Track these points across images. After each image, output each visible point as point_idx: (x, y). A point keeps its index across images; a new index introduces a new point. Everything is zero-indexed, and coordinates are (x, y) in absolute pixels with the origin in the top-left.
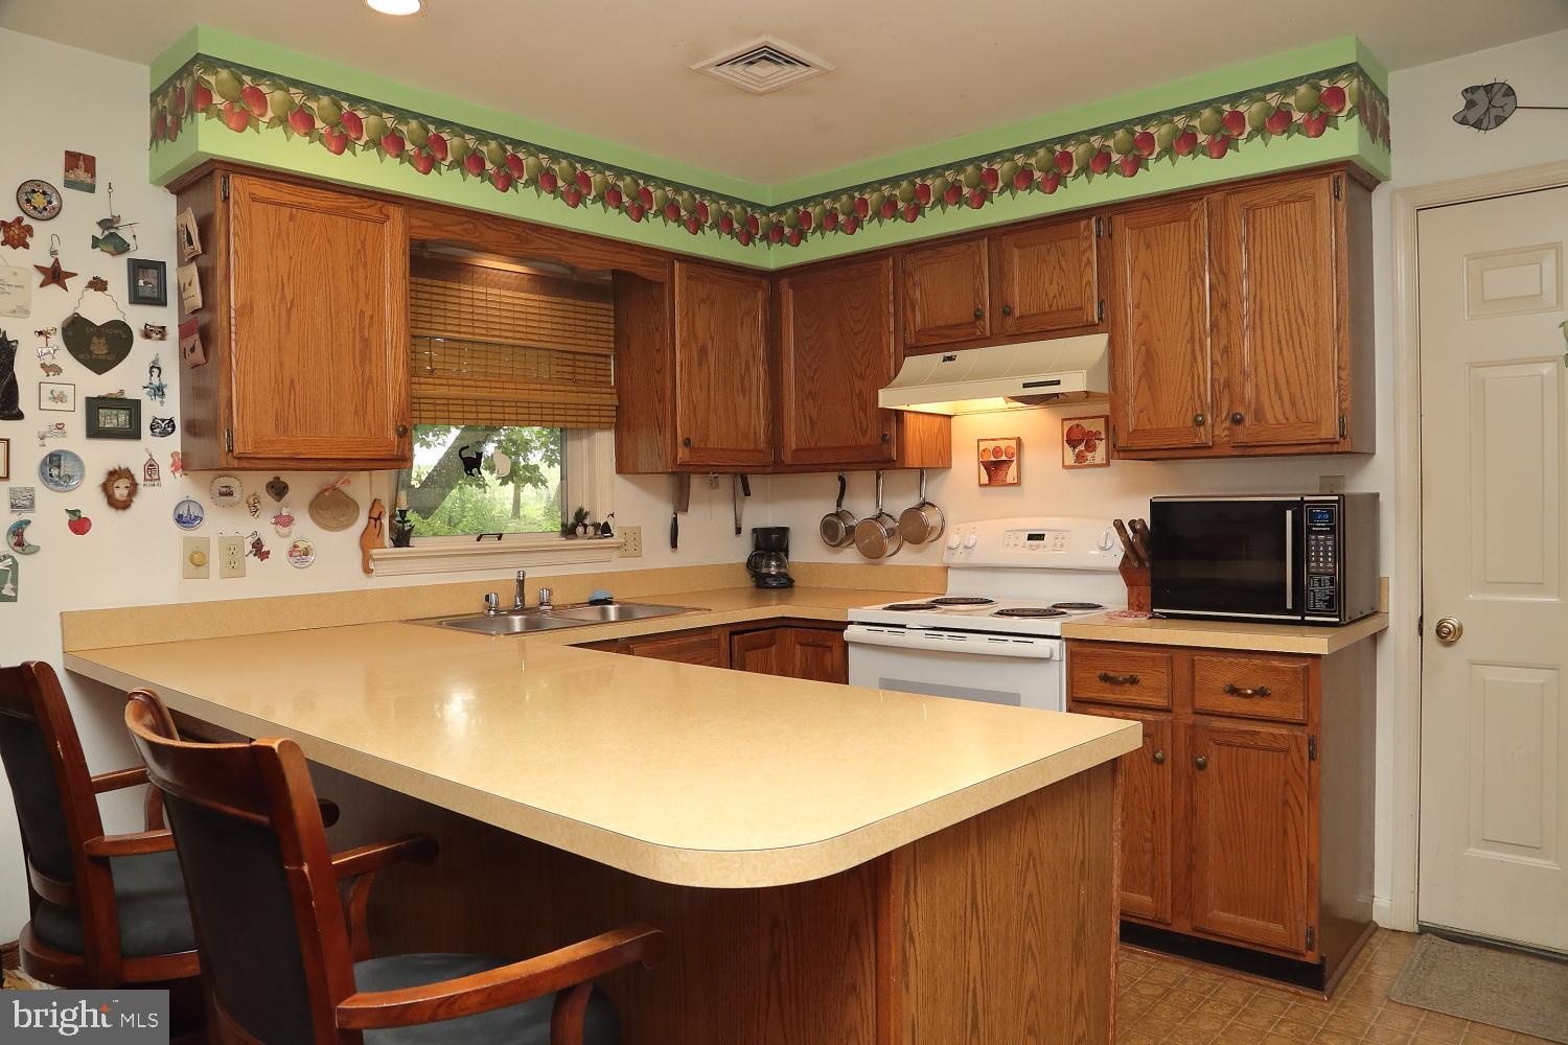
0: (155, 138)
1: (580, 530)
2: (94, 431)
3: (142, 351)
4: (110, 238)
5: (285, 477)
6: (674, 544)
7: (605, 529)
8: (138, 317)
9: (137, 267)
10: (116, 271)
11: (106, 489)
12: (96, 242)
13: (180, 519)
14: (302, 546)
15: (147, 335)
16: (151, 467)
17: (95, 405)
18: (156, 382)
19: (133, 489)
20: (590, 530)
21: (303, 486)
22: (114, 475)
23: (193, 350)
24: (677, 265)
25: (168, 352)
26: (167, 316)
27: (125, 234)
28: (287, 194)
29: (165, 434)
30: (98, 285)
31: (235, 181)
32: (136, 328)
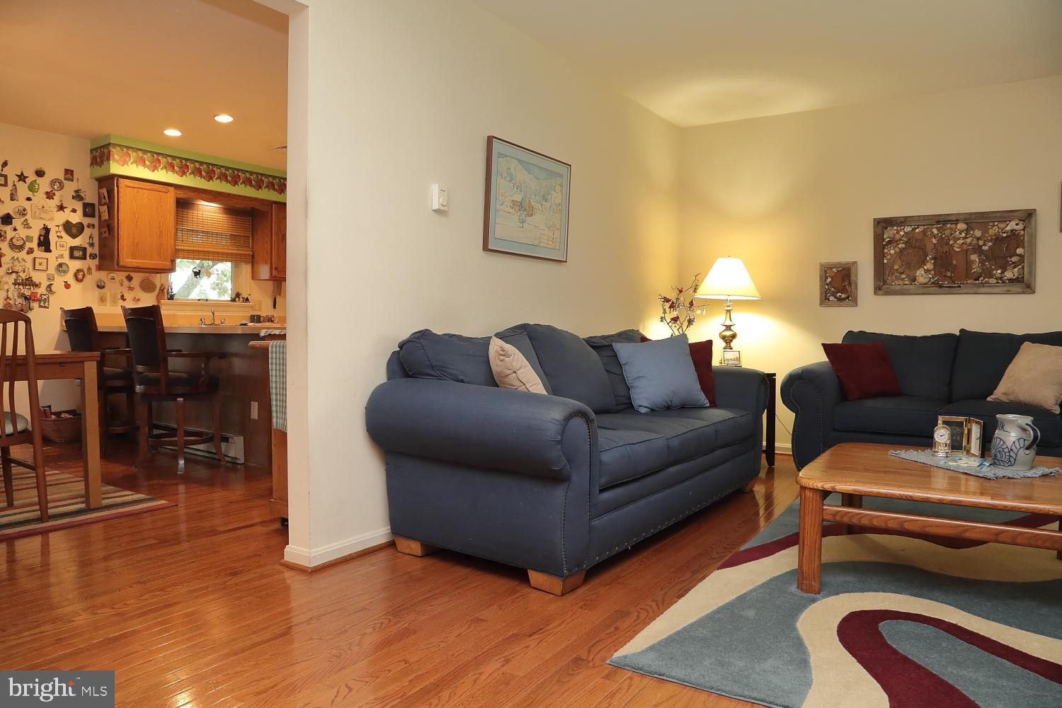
0: (92, 164)
1: (237, 299)
2: (72, 257)
3: (87, 231)
4: (78, 196)
5: (132, 274)
6: (275, 307)
7: (247, 300)
8: (86, 221)
9: (86, 206)
10: (79, 206)
11: (76, 275)
12: (73, 197)
13: (98, 286)
14: (137, 298)
15: (88, 227)
16: (89, 269)
17: (72, 249)
18: (91, 242)
19: (84, 276)
20: (241, 299)
21: (137, 277)
22: (78, 271)
23: (105, 232)
24: (274, 205)
25: (95, 232)
26: (95, 221)
27: (82, 194)
28: (136, 184)
29: (94, 258)
30: (74, 211)
31: (121, 180)
32: (85, 225)
